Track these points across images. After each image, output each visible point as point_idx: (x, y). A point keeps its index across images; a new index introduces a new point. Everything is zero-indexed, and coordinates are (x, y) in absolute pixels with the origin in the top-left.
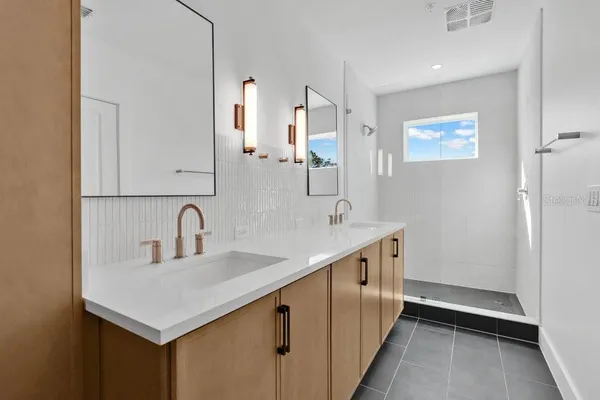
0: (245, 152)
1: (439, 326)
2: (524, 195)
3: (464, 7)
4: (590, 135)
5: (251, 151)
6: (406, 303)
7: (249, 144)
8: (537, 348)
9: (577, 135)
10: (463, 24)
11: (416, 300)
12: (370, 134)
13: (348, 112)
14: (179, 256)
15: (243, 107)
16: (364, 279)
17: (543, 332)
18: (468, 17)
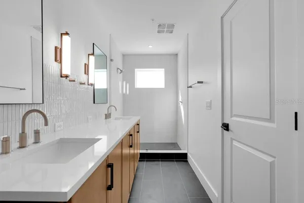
0: (61, 77)
1: (154, 161)
2: (181, 103)
3: (164, 25)
4: (206, 83)
5: (67, 77)
6: (140, 154)
7: (64, 72)
8: (187, 161)
9: (202, 82)
10: (163, 32)
11: (144, 151)
12: (120, 73)
13: (111, 60)
14: (22, 146)
15: (61, 49)
16: (131, 145)
17: (189, 155)
18: (165, 30)
